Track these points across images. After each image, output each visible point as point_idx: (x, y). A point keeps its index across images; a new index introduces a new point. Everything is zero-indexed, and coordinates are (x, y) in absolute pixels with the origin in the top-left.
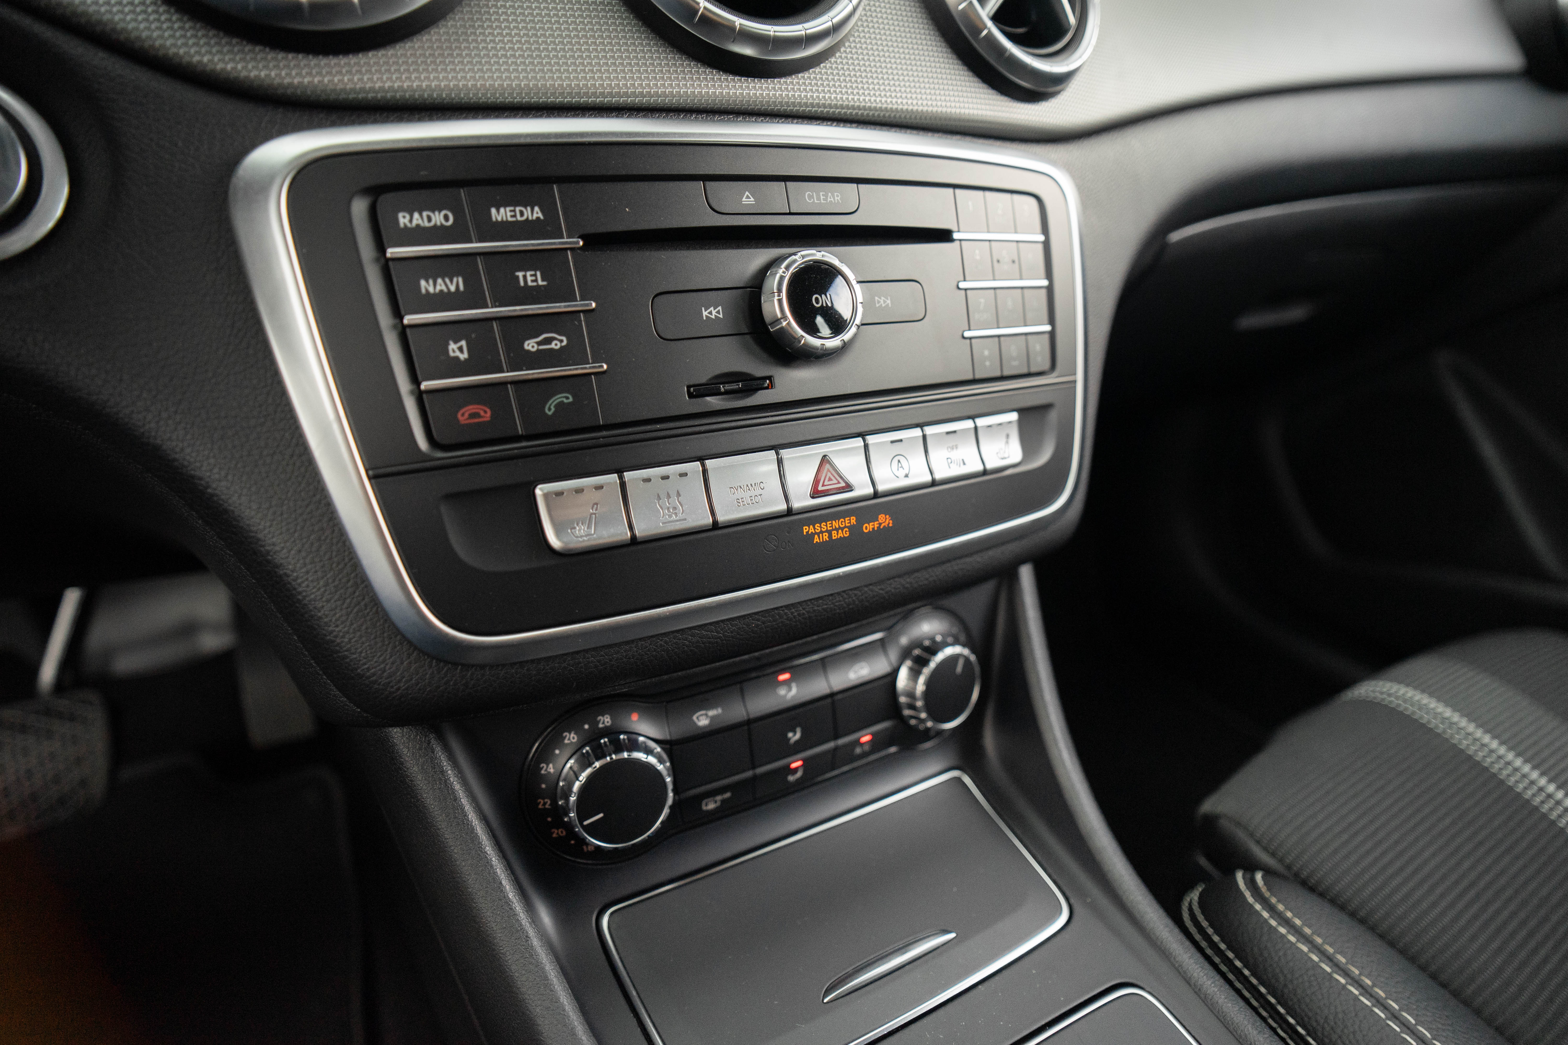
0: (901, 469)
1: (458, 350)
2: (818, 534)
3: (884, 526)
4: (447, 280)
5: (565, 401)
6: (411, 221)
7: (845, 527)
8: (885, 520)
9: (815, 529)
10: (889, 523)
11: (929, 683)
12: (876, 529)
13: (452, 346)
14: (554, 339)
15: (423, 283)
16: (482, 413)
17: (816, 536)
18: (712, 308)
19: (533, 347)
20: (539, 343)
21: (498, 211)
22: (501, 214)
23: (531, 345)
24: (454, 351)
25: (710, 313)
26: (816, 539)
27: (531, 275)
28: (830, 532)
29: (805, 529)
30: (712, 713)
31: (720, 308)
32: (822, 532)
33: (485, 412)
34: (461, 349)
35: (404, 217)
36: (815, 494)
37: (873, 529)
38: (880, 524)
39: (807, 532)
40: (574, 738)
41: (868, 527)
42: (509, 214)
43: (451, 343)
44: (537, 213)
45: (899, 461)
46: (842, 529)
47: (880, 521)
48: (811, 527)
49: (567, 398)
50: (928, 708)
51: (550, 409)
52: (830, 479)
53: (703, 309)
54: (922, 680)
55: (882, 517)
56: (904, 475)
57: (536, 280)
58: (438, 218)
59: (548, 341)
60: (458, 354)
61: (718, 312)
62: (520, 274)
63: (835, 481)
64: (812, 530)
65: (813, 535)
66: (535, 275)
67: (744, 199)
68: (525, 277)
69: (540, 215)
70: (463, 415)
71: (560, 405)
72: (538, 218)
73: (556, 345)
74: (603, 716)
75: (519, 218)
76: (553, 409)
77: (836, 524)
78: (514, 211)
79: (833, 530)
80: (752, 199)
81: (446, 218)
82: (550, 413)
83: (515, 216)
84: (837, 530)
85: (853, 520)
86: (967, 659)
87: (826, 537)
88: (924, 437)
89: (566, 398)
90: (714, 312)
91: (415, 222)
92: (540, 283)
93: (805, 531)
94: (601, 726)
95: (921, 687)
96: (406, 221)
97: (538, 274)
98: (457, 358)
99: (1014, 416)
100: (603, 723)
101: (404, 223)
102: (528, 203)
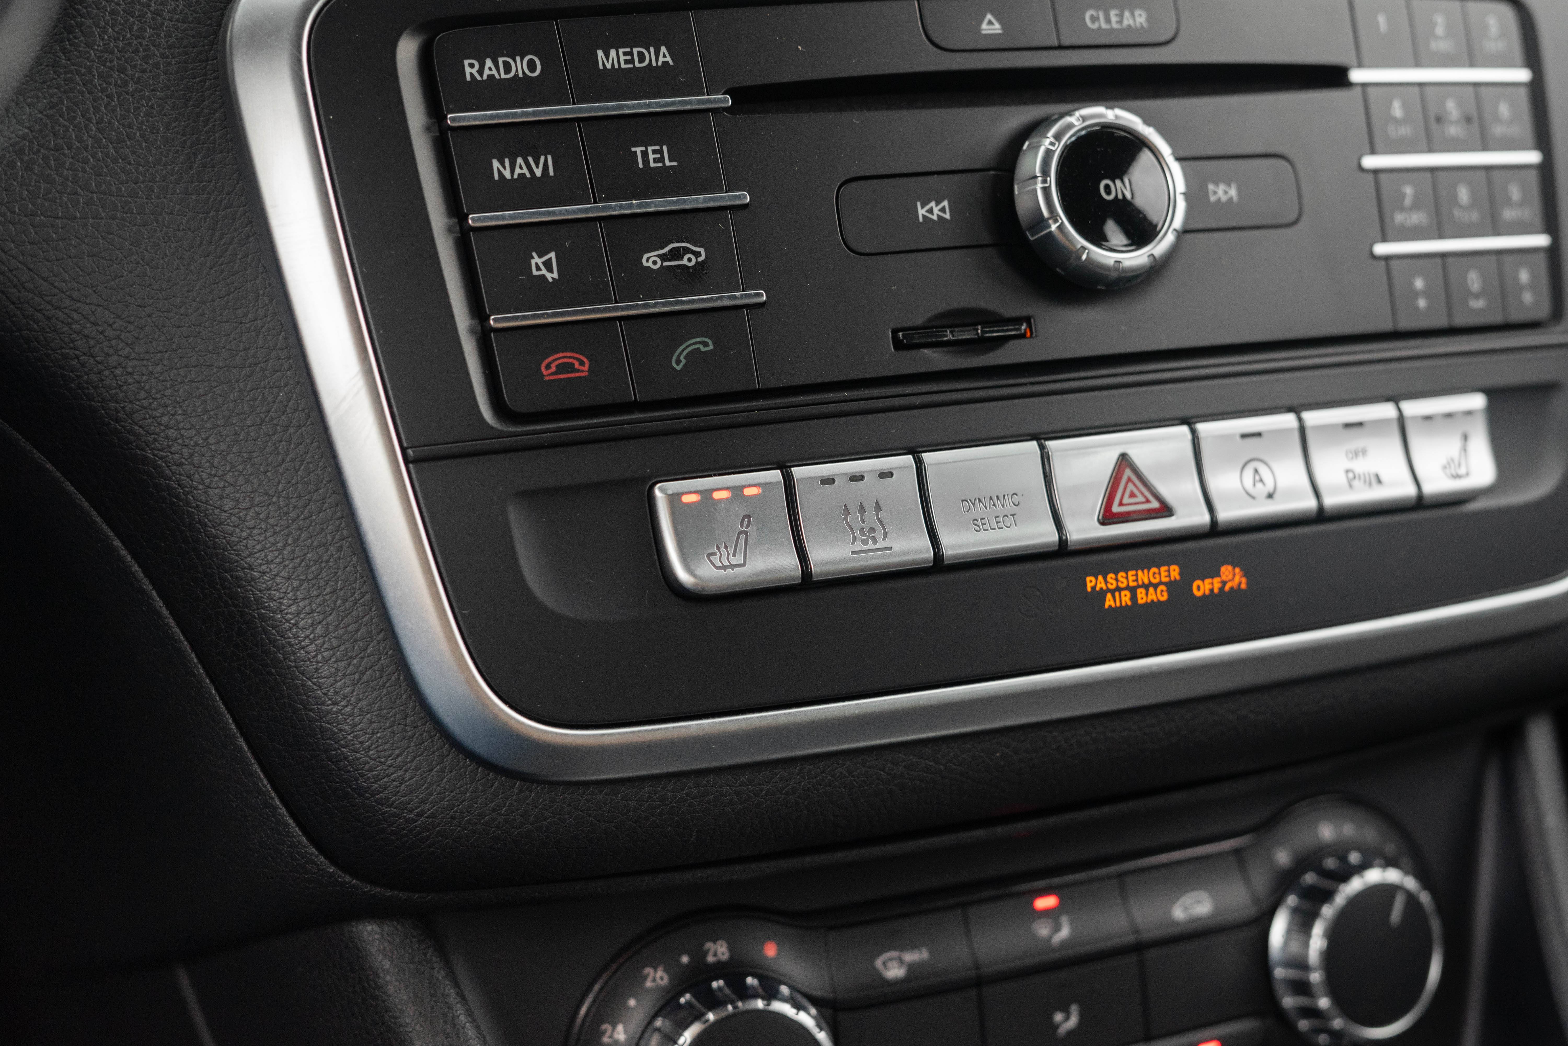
0: (1259, 485)
2: (1113, 592)
3: (1232, 588)
4: (530, 159)
5: (703, 349)
6: (481, 72)
7: (1161, 583)
8: (1232, 577)
9: (1106, 582)
10: (1240, 583)
11: (1333, 935)
12: (1216, 591)
13: (536, 260)
14: (687, 250)
15: (496, 164)
16: (577, 365)
17: (1109, 596)
18: (933, 204)
19: (655, 263)
20: (663, 257)
21: (607, 56)
22: (612, 59)
23: (651, 260)
24: (538, 269)
25: (931, 211)
26: (1109, 602)
27: (654, 152)
28: (1133, 591)
29: (1090, 581)
30: (910, 957)
31: (945, 203)
32: (1119, 589)
33: (582, 363)
34: (548, 265)
35: (472, 66)
36: (1108, 518)
37: (1212, 590)
38: (1224, 583)
39: (1094, 588)
40: (662, 979)
41: (1202, 587)
42: (622, 58)
44: (665, 56)
45: (1256, 471)
46: (1156, 586)
47: (1224, 578)
48: (1100, 578)
49: (706, 344)
50: (1333, 986)
51: (678, 362)
52: (1132, 495)
53: (919, 204)
54: (1318, 930)
55: (1226, 571)
56: (1265, 494)
57: (661, 160)
58: (520, 67)
59: (676, 254)
60: (544, 272)
61: (943, 210)
62: (638, 150)
63: (1141, 499)
64: (1101, 585)
65: (1103, 593)
66: (660, 152)
67: (984, 26)
68: (645, 154)
69: (668, 59)
70: (548, 367)
71: (693, 356)
72: (665, 63)
73: (690, 260)
74: (715, 942)
75: (637, 65)
76: (683, 362)
77: (1144, 576)
78: (631, 53)
79: (1139, 586)
80: (997, 26)
81: (532, 66)
82: (678, 368)
83: (631, 61)
84: (1146, 587)
85: (1175, 572)
86: (1411, 899)
87: (1126, 598)
88: (1302, 429)
89: (702, 344)
90: (936, 210)
91: (487, 72)
92: (668, 163)
93: (1089, 586)
94: (710, 959)
95: (1317, 942)
96: (474, 71)
97: (665, 148)
98: (543, 278)
99: (1477, 401)
100: (715, 954)
101: (471, 74)
102: (651, 41)
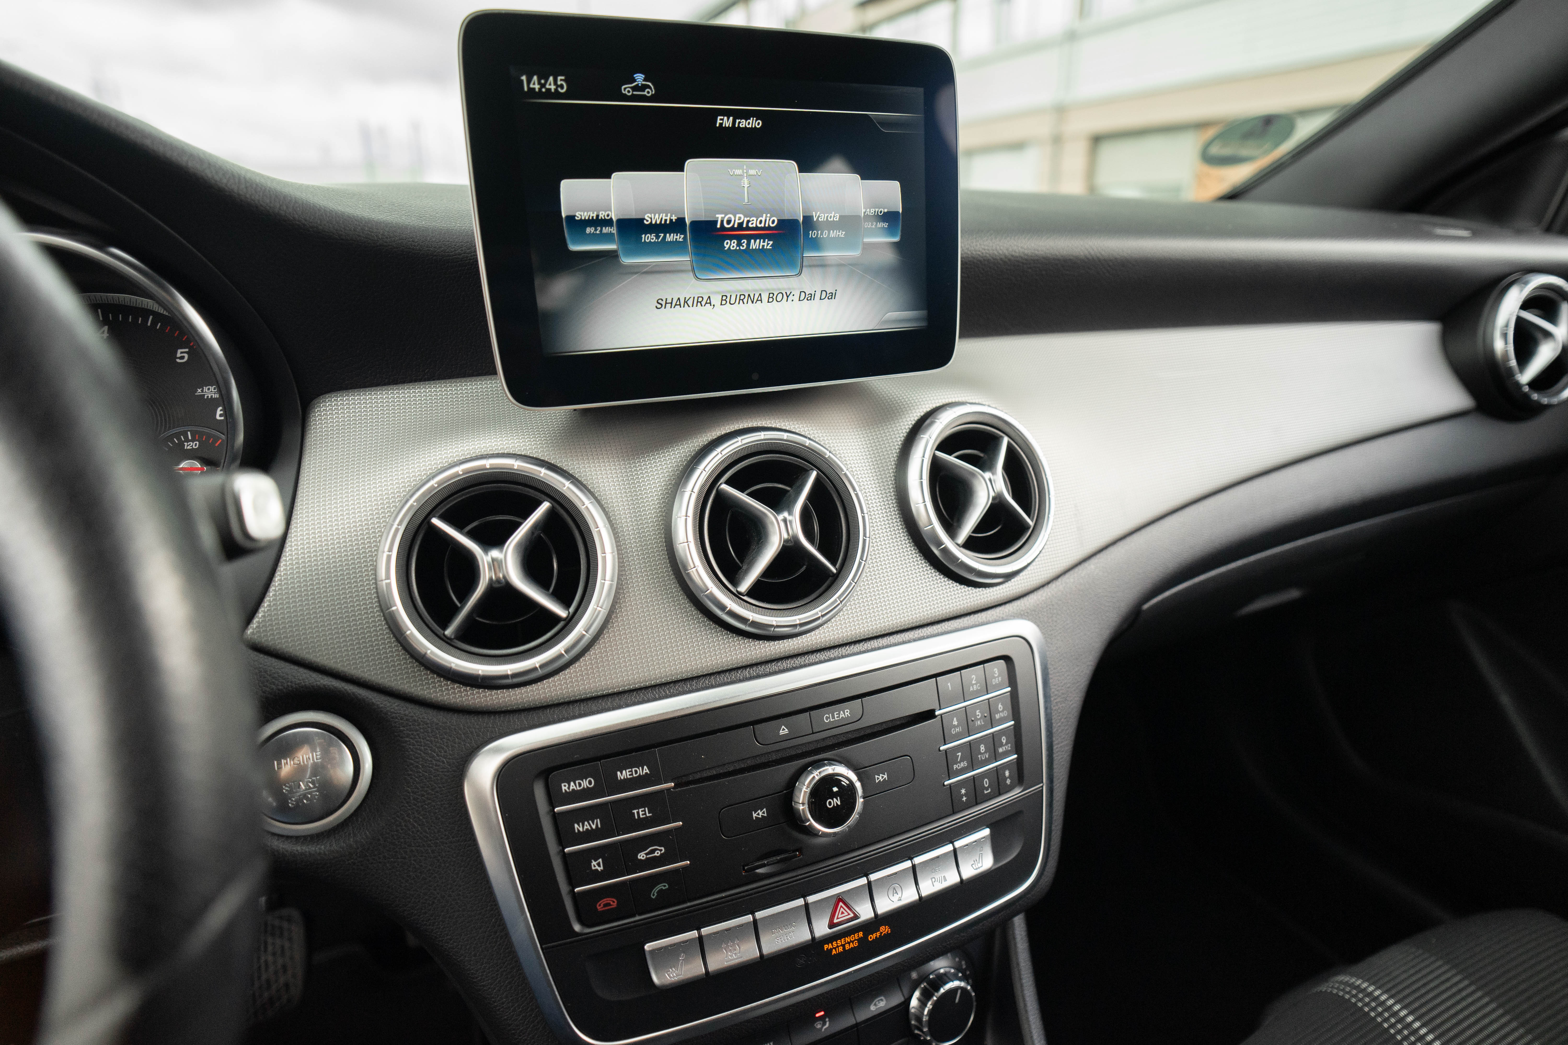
0: (895, 895)
1: (597, 865)
2: (835, 948)
3: (884, 934)
4: (590, 822)
5: (664, 888)
6: (569, 788)
7: (855, 940)
8: (885, 930)
9: (832, 945)
10: (888, 932)
12: (878, 937)
13: (594, 863)
14: (657, 849)
15: (576, 826)
16: (612, 903)
17: (834, 950)
18: (759, 811)
19: (643, 857)
20: (646, 854)
21: (622, 774)
22: (624, 775)
23: (642, 856)
24: (595, 866)
25: (758, 814)
26: (834, 952)
27: (642, 811)
28: (843, 946)
29: (826, 947)
31: (765, 810)
32: (838, 947)
33: (614, 902)
34: (599, 865)
35: (565, 786)
36: (832, 926)
37: (876, 937)
38: (881, 933)
39: (827, 949)
41: (872, 937)
42: (628, 774)
43: (593, 861)
44: (646, 770)
45: (894, 889)
46: (853, 942)
48: (830, 944)
49: (665, 886)
50: (931, 1032)
51: (654, 895)
52: (843, 913)
53: (753, 812)
54: (930, 1004)
55: (882, 930)
56: (898, 899)
57: (645, 814)
58: (585, 784)
59: (653, 851)
60: (597, 867)
61: (764, 813)
62: (635, 811)
63: (846, 914)
64: (830, 946)
65: (831, 949)
66: (645, 811)
67: (781, 732)
68: (638, 813)
69: (648, 771)
70: (600, 905)
71: (661, 891)
72: (646, 773)
73: (658, 853)
75: (634, 775)
76: (656, 894)
77: (848, 939)
78: (632, 771)
79: (846, 943)
80: (786, 730)
81: (590, 783)
82: (654, 897)
83: (632, 774)
84: (849, 943)
85: (861, 934)
86: (963, 990)
87: (841, 949)
88: (914, 866)
89: (664, 886)
90: (761, 814)
91: (571, 788)
92: (648, 815)
93: (825, 948)
95: (927, 1011)
96: (566, 788)
97: (646, 809)
98: (597, 870)
99: (987, 832)
101: (565, 790)
102: (641, 765)
